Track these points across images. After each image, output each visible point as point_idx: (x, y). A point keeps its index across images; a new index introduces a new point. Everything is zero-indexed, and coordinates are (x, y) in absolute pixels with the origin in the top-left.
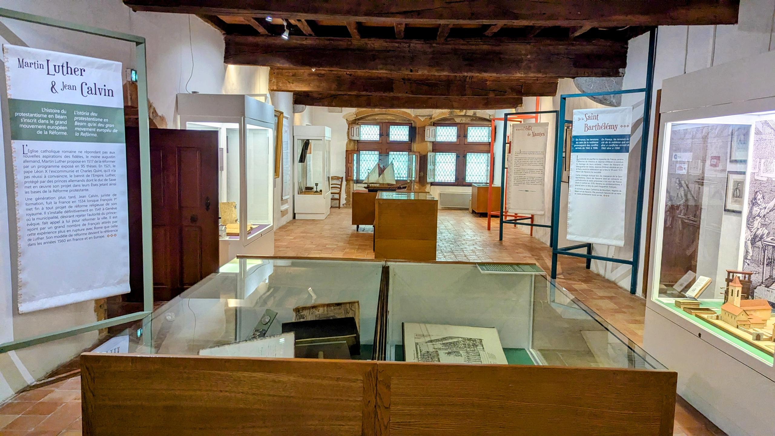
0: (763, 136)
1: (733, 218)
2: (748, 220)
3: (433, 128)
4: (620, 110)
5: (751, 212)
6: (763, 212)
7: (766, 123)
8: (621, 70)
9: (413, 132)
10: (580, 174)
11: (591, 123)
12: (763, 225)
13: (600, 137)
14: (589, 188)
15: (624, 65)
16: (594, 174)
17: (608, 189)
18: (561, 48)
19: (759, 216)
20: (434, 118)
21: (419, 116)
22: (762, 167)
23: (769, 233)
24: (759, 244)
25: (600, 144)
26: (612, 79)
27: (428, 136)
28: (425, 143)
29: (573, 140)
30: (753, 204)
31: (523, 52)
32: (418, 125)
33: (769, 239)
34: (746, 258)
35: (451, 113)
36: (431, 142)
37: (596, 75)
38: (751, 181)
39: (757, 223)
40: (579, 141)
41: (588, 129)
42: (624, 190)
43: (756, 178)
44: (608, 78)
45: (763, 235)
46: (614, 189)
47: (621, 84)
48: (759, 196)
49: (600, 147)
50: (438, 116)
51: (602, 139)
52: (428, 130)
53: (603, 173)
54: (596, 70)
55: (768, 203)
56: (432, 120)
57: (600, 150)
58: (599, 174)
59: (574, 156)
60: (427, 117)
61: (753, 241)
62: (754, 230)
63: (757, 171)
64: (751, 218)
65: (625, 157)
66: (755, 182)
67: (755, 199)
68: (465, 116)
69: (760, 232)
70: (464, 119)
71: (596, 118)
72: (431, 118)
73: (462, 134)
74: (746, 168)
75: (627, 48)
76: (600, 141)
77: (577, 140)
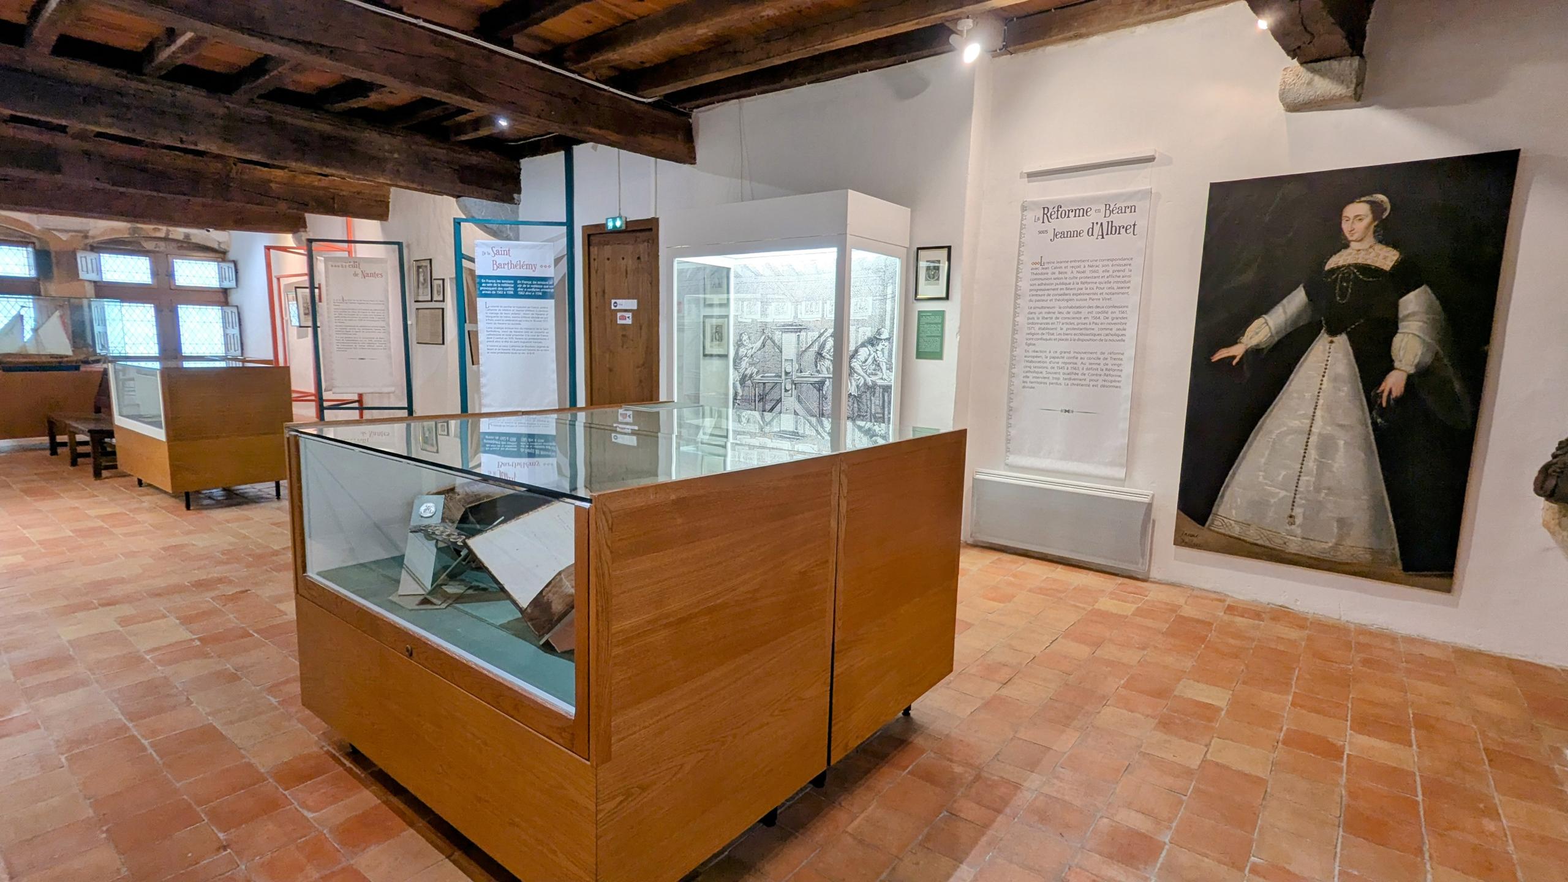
0: (744, 280)
1: (716, 363)
2: (734, 362)
3: (91, 256)
4: (519, 245)
5: (737, 353)
6: (750, 353)
7: (745, 266)
8: (515, 196)
9: (44, 259)
10: (493, 326)
11: (500, 259)
12: (751, 364)
13: (515, 279)
14: (506, 344)
15: (519, 192)
16: (512, 326)
17: (533, 344)
18: (441, 153)
19: (746, 356)
20: (93, 237)
21: (54, 230)
22: (745, 309)
23: (758, 373)
24: (749, 382)
25: (516, 288)
26: (506, 205)
27: (85, 269)
28: (75, 283)
29: (478, 280)
30: (739, 346)
31: (387, 147)
32: (53, 248)
33: (759, 377)
34: (735, 399)
35: (135, 230)
36: (90, 281)
37: (488, 198)
38: (735, 323)
39: (744, 364)
40: (486, 283)
41: (498, 267)
42: (553, 346)
43: (740, 320)
44: (501, 204)
45: (752, 374)
46: (540, 345)
47: (517, 213)
48: (745, 337)
49: (516, 291)
50: (102, 234)
51: (519, 282)
52: (84, 259)
53: (524, 325)
54: (489, 192)
55: (755, 343)
56: (90, 241)
57: (516, 295)
58: (519, 326)
59: (481, 302)
60: (73, 234)
61: (743, 380)
62: (742, 371)
63: (739, 313)
64: (737, 360)
65: (550, 303)
66: (738, 324)
67: (741, 340)
68: (166, 239)
69: (749, 372)
70: (162, 244)
71: (508, 254)
72: (86, 237)
73: (163, 272)
74: (729, 311)
75: (520, 169)
76: (516, 284)
77: (483, 281)
